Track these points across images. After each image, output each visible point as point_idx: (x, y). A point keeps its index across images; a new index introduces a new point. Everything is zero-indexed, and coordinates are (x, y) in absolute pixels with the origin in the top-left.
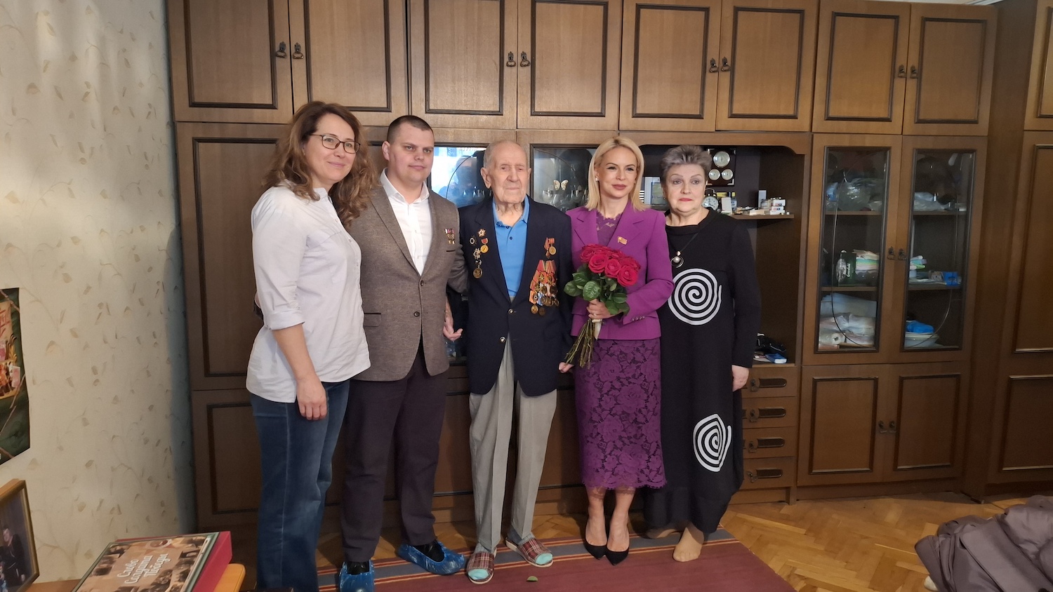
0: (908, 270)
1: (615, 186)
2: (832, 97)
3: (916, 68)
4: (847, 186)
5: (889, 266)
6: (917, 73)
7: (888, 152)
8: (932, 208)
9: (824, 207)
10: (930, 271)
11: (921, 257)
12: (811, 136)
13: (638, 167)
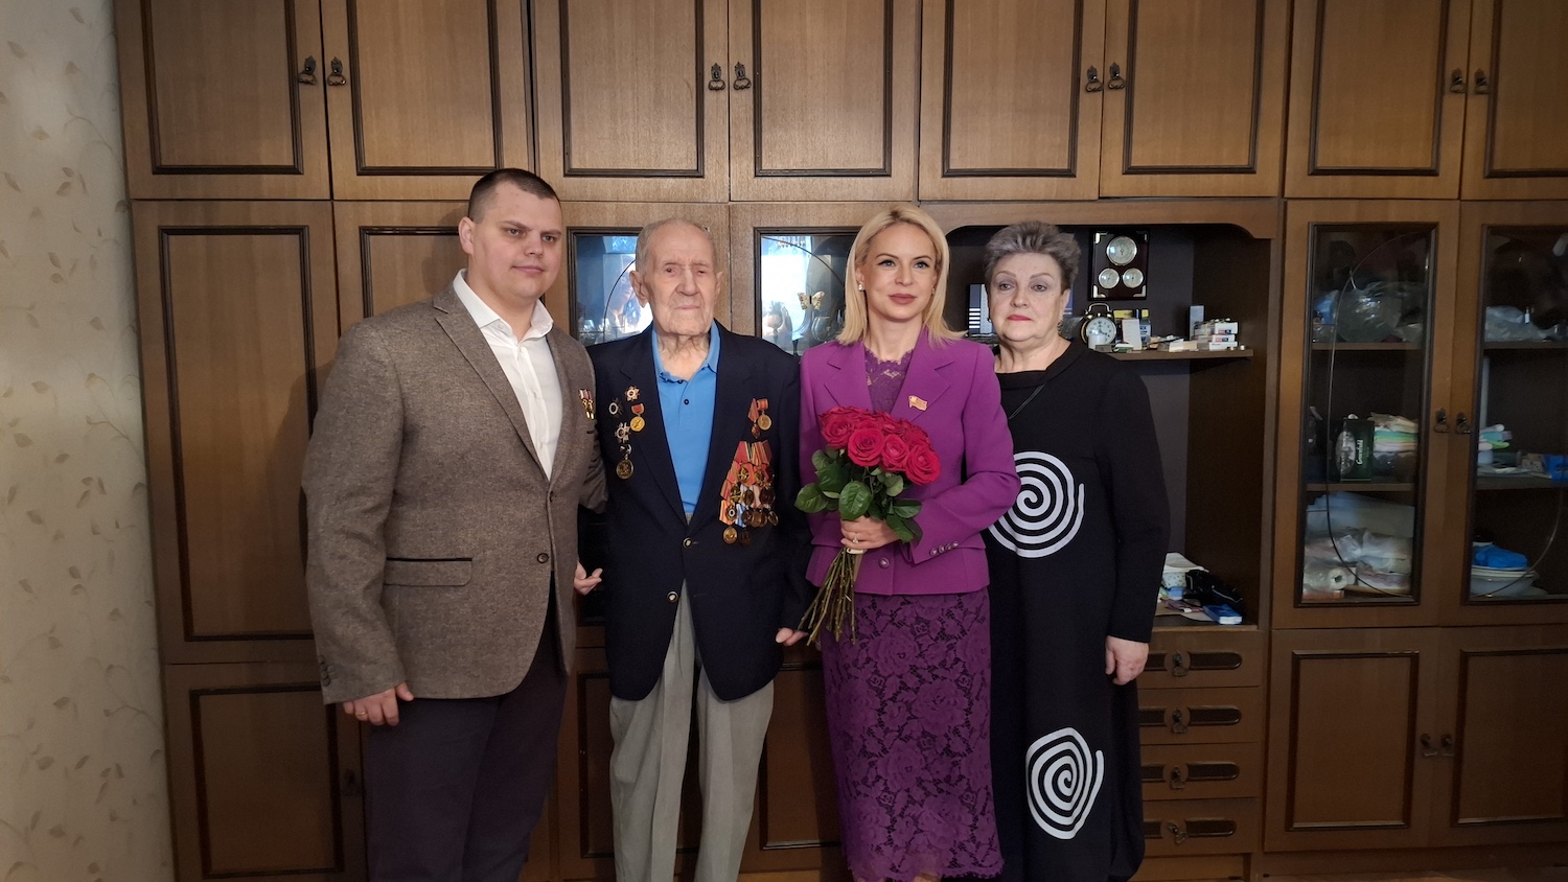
0: (1475, 452)
1: (894, 297)
2: (1321, 133)
3: (1487, 73)
4: (1358, 297)
5: (1437, 445)
6: (1488, 85)
7: (1433, 231)
8: (1521, 336)
9: (1310, 334)
10: (1519, 453)
11: (1500, 428)
12: (1282, 206)
13: (939, 263)
